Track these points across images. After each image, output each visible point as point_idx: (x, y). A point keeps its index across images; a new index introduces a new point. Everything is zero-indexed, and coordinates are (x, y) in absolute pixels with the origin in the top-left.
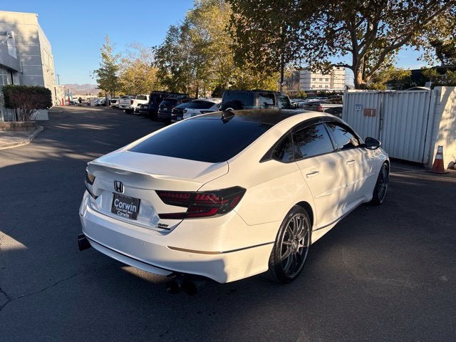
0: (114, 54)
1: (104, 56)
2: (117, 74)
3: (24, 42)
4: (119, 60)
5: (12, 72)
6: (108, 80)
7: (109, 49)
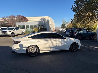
0: (65, 21)
1: (63, 22)
2: (65, 25)
3: (46, 21)
4: (66, 22)
5: (43, 26)
6: (63, 26)
7: (64, 21)
